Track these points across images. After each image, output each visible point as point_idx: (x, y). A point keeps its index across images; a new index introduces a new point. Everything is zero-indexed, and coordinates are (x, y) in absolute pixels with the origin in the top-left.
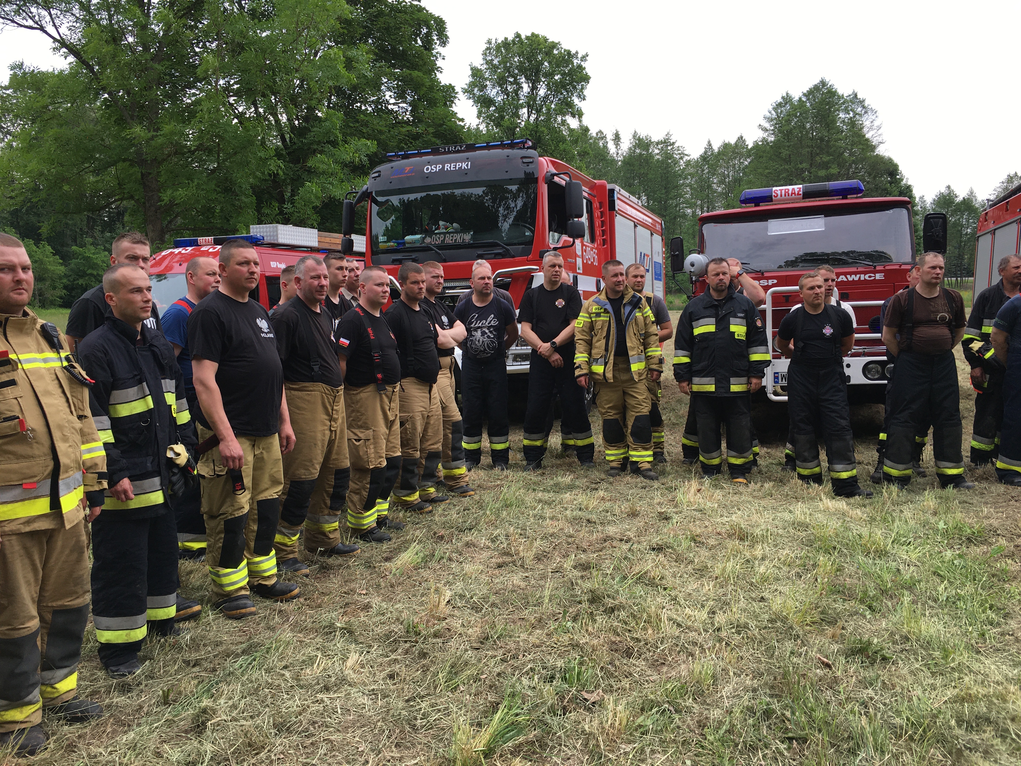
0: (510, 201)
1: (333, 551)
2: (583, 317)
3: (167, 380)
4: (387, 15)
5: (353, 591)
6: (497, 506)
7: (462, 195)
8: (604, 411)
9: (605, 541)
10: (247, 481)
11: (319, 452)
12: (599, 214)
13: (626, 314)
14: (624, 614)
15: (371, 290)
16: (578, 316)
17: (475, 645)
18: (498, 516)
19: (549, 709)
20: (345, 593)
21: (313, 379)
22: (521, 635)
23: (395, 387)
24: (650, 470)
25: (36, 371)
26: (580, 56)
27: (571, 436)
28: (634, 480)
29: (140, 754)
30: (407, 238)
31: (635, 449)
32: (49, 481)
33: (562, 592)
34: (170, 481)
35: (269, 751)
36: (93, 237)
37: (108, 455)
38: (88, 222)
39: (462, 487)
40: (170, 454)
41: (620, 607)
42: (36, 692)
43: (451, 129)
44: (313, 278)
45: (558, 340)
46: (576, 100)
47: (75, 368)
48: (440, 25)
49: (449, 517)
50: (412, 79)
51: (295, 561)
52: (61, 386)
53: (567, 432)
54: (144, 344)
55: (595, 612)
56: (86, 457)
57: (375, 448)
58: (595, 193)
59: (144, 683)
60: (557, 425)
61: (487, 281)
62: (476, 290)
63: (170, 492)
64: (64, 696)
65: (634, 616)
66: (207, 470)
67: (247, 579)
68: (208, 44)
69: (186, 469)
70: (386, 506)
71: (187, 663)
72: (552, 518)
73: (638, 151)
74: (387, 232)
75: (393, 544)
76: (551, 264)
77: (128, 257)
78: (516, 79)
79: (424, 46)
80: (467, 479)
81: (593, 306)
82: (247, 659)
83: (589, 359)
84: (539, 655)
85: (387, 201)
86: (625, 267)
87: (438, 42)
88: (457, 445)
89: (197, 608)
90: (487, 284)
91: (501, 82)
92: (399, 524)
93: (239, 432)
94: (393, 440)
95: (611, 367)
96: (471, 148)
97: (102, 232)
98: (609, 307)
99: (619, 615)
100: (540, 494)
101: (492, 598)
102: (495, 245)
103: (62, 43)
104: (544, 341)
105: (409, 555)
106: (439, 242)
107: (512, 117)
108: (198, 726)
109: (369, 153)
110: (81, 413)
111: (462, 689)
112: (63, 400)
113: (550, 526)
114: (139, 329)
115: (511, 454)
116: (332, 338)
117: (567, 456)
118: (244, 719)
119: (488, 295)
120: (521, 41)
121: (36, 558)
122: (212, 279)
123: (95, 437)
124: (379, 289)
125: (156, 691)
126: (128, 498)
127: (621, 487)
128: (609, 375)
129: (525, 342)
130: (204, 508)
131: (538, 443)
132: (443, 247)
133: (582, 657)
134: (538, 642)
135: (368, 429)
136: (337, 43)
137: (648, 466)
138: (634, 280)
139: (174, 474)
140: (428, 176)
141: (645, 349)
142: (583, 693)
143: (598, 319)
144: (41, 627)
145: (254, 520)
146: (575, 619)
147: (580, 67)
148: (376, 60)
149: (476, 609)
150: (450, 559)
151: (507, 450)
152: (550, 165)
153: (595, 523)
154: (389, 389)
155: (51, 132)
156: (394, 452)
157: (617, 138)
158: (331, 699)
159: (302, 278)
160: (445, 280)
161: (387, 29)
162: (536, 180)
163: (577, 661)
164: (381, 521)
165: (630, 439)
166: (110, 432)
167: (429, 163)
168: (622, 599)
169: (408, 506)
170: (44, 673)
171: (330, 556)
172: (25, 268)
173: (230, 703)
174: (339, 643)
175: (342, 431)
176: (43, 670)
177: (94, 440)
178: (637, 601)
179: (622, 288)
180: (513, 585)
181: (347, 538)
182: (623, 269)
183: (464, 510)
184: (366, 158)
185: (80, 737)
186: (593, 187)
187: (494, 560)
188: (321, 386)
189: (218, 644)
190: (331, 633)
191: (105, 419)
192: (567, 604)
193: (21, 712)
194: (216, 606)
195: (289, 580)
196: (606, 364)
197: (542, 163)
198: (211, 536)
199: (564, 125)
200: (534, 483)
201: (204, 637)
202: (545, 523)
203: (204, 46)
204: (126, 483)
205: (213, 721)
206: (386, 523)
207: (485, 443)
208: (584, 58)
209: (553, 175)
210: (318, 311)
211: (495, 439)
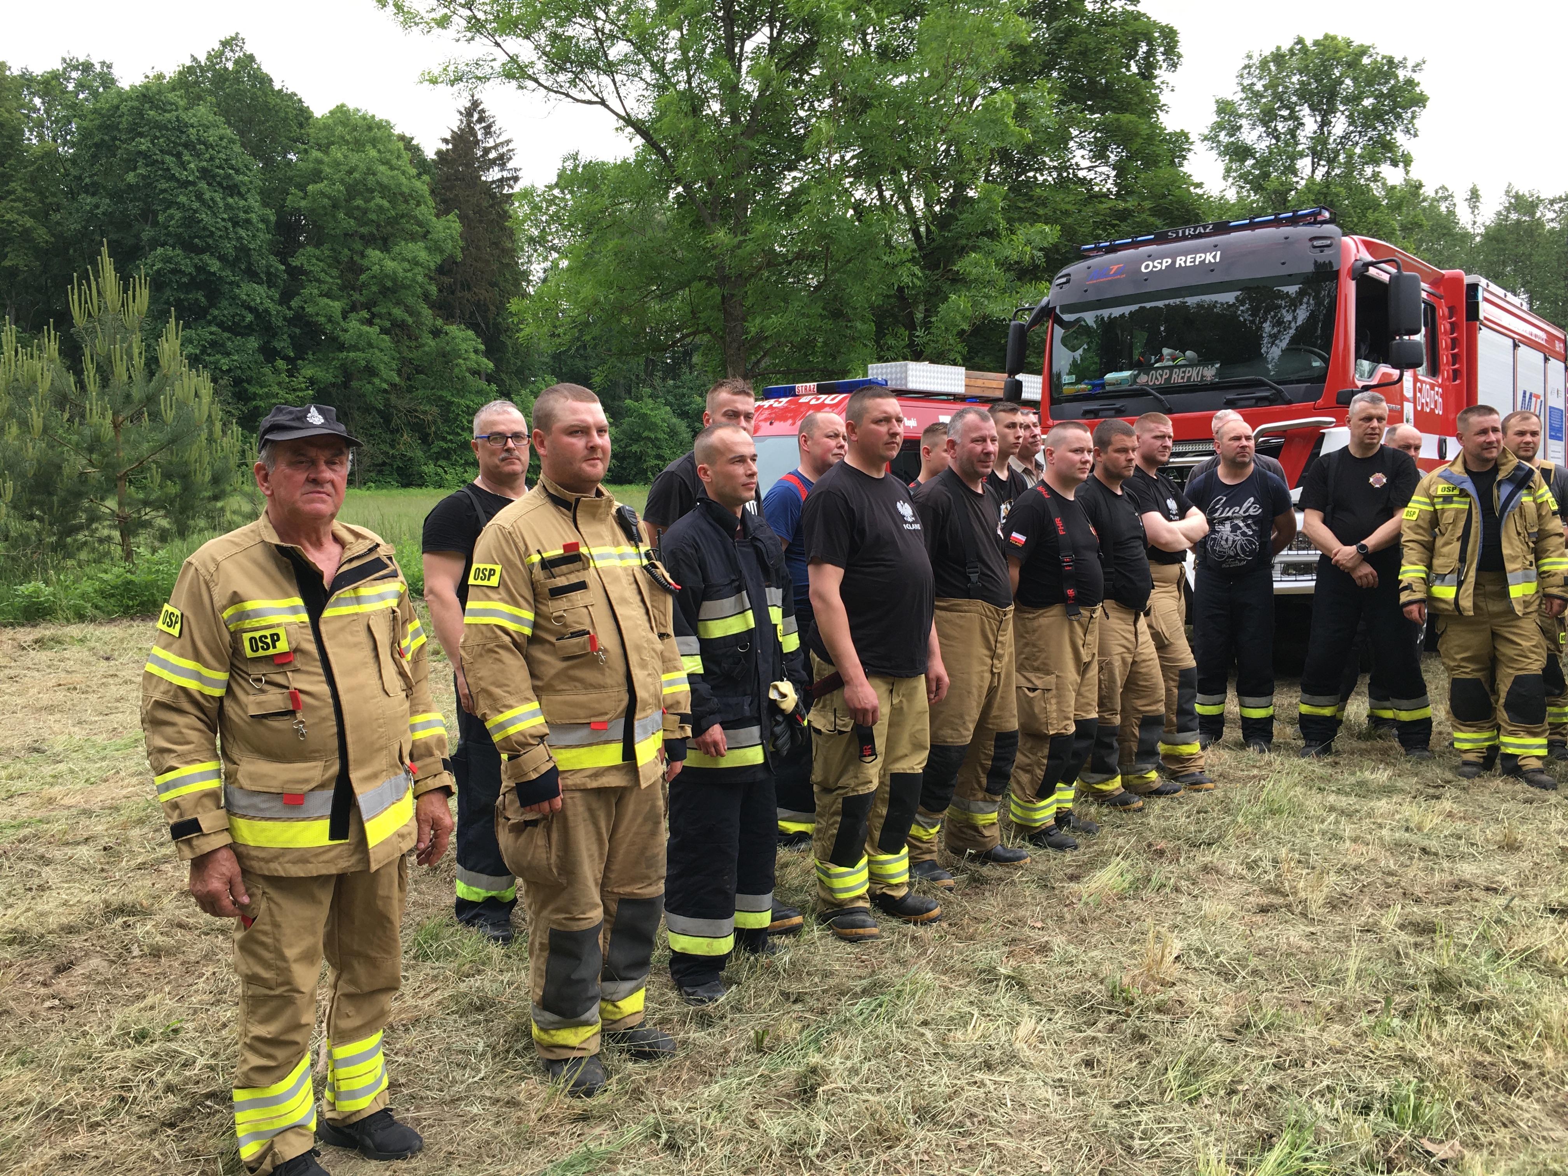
0: (1284, 311)
1: (987, 856)
2: (1419, 502)
3: (773, 589)
4: (1085, 32)
5: (1022, 921)
6: (1255, 810)
7: (1199, 306)
8: (1452, 664)
9: (1457, 887)
10: (880, 743)
11: (974, 704)
12: (1448, 326)
13: (1503, 499)
14: (1499, 1017)
15: (1063, 459)
16: (1408, 500)
17: (1226, 1034)
18: (1258, 828)
19: (1362, 1160)
20: (1010, 922)
21: (968, 594)
22: (1307, 1029)
23: (1094, 611)
24: (1541, 771)
25: (610, 571)
26: (1410, 64)
27: (1387, 704)
28: (1509, 787)
29: (727, 1118)
30: (1109, 376)
31: (1512, 734)
32: (622, 721)
33: (1380, 966)
34: (772, 733)
35: (907, 1146)
36: (652, 386)
37: (693, 691)
38: (647, 366)
39: (1193, 774)
40: (773, 695)
41: (1491, 1005)
42: (595, 1009)
43: (1180, 202)
44: (974, 441)
45: (1371, 541)
46: (1400, 137)
47: (656, 567)
48: (1170, 36)
49: (1172, 822)
50: (1119, 128)
51: (933, 865)
52: (640, 593)
53: (1378, 695)
54: (745, 537)
55: (1443, 1009)
56: (667, 691)
57: (1058, 703)
58: (1441, 291)
59: (729, 1016)
60: (1364, 683)
61: (1244, 442)
62: (1224, 458)
63: (772, 749)
64: (628, 1020)
65: (1519, 1025)
66: (823, 721)
67: (867, 886)
68: (816, 104)
69: (793, 718)
70: (1070, 794)
71: (786, 995)
72: (1355, 840)
73: (1514, 216)
74: (1075, 368)
75: (1082, 854)
76: (1363, 415)
77: (725, 414)
78: (1292, 111)
79: (1141, 74)
80: (1201, 762)
81: (1437, 483)
82: (870, 1003)
83: (1428, 575)
84: (1341, 1067)
85: (1078, 320)
86: (1502, 419)
87: (1165, 65)
88: (1185, 706)
89: (797, 920)
90: (1244, 447)
91: (1267, 118)
92: (1090, 824)
93: (872, 670)
94: (1087, 694)
95: (1471, 591)
96: (1222, 228)
97: (664, 379)
98: (1469, 487)
99: (1489, 1019)
100: (1332, 798)
101: (1253, 962)
102: (1259, 384)
103: (629, 121)
104: (1345, 543)
105: (1110, 874)
106: (1161, 381)
107: (1283, 173)
108: (805, 1092)
109: (1046, 245)
110: (663, 631)
111: (1206, 1102)
112: (643, 611)
113: (1352, 853)
114: (739, 515)
115: (1276, 727)
116: (999, 532)
117: (1380, 737)
118: (869, 1091)
119: (1245, 465)
120: (1304, 50)
121: (603, 824)
122: (832, 443)
123: (677, 664)
124: (1077, 457)
125: (745, 1030)
126: (719, 754)
127: (1485, 798)
128: (1467, 603)
129: (1307, 542)
130: (816, 776)
131: (1327, 712)
132: (1168, 389)
133: (1422, 1081)
134: (1339, 1045)
135: (1048, 673)
136: (1004, 83)
137: (1537, 764)
138: (1519, 439)
139: (778, 723)
140: (1147, 278)
141: (1537, 559)
142: (1424, 1141)
143: (1447, 506)
144: (605, 920)
145: (883, 800)
146: (1406, 1015)
147: (1410, 82)
148: (1062, 102)
149: (1227, 976)
150: (1177, 890)
151: (1270, 719)
152: (1362, 248)
153: (1436, 854)
154: (1085, 613)
155: (611, 245)
156: (1086, 711)
157: (1474, 196)
158: (995, 1083)
159: (958, 441)
160: (1176, 442)
161: (1084, 53)
162: (1335, 275)
163: (1412, 1087)
164: (1062, 818)
165: (1503, 715)
166: (698, 658)
167: (1150, 257)
168: (1496, 992)
169: (1102, 798)
170: (605, 984)
171: (984, 863)
172: (601, 430)
173: (849, 1064)
174: (1004, 1000)
175: (1008, 675)
176: (603, 980)
177: (677, 669)
178: (1525, 998)
179: (1495, 453)
180: (1289, 944)
181: (1008, 838)
182: (1497, 420)
183: (1198, 812)
184: (1040, 254)
185: (648, 1080)
186: (1437, 282)
187: (1251, 899)
188: (980, 606)
189: (827, 975)
190: (991, 981)
191: (693, 639)
192: (1391, 988)
193: (576, 1035)
194: (823, 918)
195: (925, 893)
196: (1460, 584)
197: (1347, 246)
198: (821, 815)
199: (1376, 181)
200: (1321, 778)
201: (807, 962)
202: (1342, 847)
203: (812, 108)
204: (716, 732)
205: (826, 1087)
206: (1069, 822)
207: (1232, 706)
208: (1417, 67)
209: (1367, 265)
210: (980, 491)
211: (1248, 700)
